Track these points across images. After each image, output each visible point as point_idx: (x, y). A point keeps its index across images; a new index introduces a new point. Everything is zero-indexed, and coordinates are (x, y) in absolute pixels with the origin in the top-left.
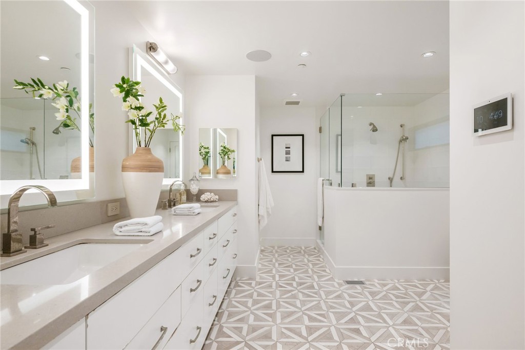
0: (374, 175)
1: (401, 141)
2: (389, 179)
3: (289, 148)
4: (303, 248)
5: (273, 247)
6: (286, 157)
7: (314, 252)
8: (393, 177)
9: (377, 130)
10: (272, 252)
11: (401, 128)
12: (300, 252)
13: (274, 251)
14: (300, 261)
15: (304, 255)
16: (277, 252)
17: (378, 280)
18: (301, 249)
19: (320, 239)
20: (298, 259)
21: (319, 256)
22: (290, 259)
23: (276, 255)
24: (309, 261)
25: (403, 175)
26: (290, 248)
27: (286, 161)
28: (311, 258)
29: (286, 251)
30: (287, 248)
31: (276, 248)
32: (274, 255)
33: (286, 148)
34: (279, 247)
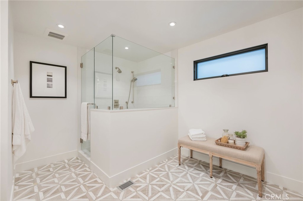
0: (118, 100)
1: (132, 81)
2: (126, 103)
3: (51, 76)
4: (66, 161)
5: (32, 170)
6: (48, 84)
7: (78, 162)
8: (128, 101)
9: (121, 72)
10: (31, 177)
11: (132, 74)
12: (64, 167)
13: (34, 175)
14: (68, 179)
15: (69, 170)
16: (37, 175)
17: (139, 174)
18: (65, 162)
19: (82, 150)
20: (65, 176)
21: (84, 166)
22: (56, 180)
23: (38, 180)
24: (77, 175)
25: (133, 100)
26: (52, 166)
27: (48, 87)
28: (78, 171)
29: (49, 171)
30: (50, 166)
31: (36, 170)
32: (34, 181)
33: (48, 76)
34: (39, 168)
